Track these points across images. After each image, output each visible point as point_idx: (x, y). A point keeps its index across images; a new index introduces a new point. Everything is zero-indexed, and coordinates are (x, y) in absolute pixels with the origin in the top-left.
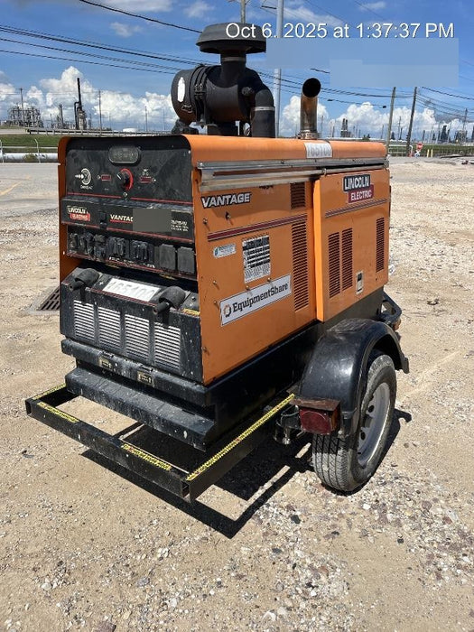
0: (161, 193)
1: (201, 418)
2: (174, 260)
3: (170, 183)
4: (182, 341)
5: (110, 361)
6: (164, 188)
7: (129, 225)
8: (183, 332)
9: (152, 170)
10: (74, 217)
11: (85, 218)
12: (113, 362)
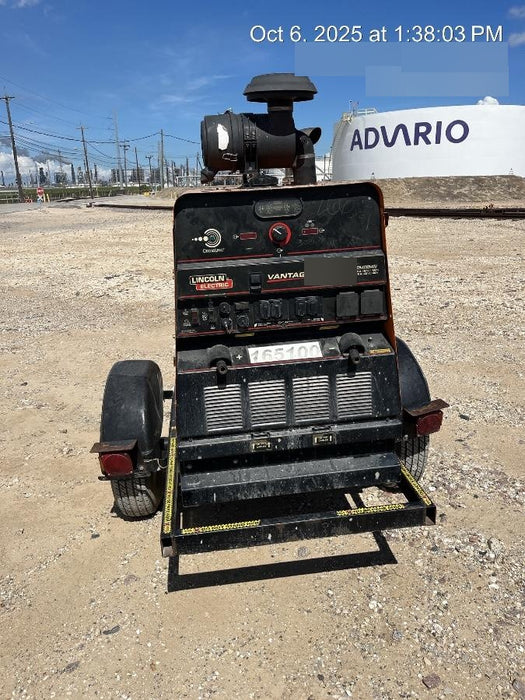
0: (333, 242)
1: (379, 455)
2: (357, 305)
3: (344, 231)
4: (373, 382)
5: (269, 440)
6: (336, 237)
7: (300, 281)
8: (375, 373)
9: (318, 221)
10: (202, 287)
11: (225, 286)
12: (274, 441)
